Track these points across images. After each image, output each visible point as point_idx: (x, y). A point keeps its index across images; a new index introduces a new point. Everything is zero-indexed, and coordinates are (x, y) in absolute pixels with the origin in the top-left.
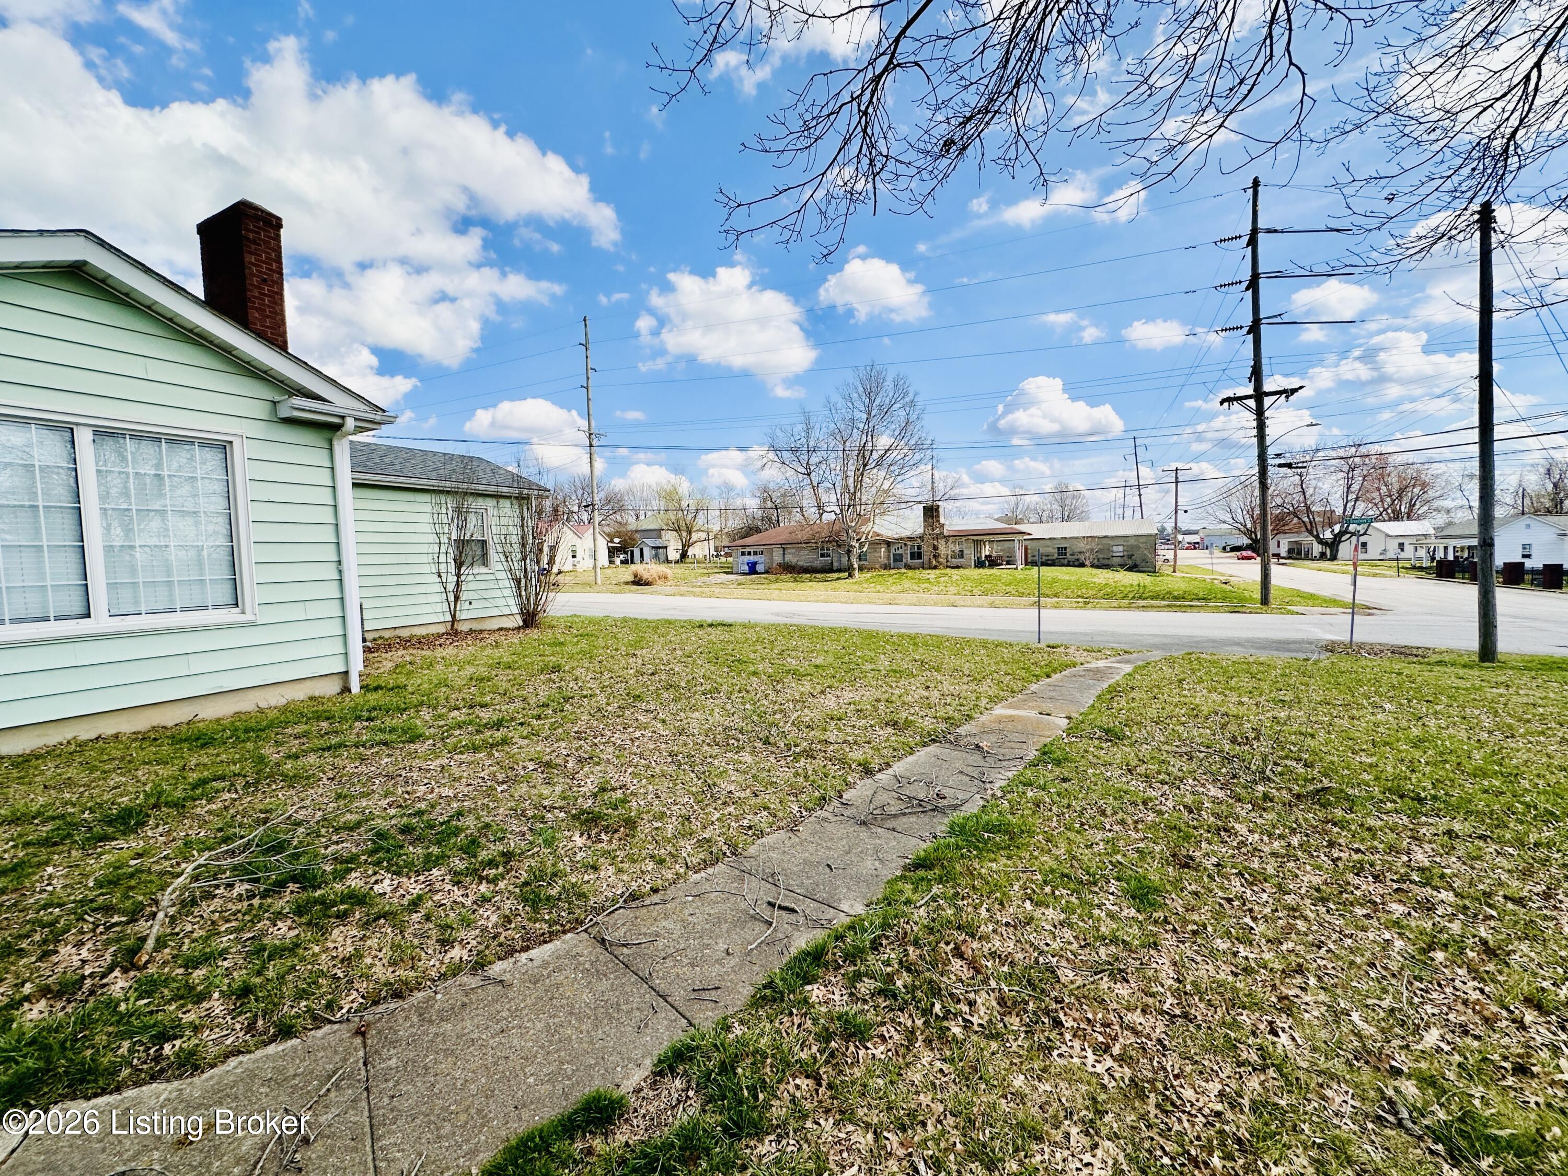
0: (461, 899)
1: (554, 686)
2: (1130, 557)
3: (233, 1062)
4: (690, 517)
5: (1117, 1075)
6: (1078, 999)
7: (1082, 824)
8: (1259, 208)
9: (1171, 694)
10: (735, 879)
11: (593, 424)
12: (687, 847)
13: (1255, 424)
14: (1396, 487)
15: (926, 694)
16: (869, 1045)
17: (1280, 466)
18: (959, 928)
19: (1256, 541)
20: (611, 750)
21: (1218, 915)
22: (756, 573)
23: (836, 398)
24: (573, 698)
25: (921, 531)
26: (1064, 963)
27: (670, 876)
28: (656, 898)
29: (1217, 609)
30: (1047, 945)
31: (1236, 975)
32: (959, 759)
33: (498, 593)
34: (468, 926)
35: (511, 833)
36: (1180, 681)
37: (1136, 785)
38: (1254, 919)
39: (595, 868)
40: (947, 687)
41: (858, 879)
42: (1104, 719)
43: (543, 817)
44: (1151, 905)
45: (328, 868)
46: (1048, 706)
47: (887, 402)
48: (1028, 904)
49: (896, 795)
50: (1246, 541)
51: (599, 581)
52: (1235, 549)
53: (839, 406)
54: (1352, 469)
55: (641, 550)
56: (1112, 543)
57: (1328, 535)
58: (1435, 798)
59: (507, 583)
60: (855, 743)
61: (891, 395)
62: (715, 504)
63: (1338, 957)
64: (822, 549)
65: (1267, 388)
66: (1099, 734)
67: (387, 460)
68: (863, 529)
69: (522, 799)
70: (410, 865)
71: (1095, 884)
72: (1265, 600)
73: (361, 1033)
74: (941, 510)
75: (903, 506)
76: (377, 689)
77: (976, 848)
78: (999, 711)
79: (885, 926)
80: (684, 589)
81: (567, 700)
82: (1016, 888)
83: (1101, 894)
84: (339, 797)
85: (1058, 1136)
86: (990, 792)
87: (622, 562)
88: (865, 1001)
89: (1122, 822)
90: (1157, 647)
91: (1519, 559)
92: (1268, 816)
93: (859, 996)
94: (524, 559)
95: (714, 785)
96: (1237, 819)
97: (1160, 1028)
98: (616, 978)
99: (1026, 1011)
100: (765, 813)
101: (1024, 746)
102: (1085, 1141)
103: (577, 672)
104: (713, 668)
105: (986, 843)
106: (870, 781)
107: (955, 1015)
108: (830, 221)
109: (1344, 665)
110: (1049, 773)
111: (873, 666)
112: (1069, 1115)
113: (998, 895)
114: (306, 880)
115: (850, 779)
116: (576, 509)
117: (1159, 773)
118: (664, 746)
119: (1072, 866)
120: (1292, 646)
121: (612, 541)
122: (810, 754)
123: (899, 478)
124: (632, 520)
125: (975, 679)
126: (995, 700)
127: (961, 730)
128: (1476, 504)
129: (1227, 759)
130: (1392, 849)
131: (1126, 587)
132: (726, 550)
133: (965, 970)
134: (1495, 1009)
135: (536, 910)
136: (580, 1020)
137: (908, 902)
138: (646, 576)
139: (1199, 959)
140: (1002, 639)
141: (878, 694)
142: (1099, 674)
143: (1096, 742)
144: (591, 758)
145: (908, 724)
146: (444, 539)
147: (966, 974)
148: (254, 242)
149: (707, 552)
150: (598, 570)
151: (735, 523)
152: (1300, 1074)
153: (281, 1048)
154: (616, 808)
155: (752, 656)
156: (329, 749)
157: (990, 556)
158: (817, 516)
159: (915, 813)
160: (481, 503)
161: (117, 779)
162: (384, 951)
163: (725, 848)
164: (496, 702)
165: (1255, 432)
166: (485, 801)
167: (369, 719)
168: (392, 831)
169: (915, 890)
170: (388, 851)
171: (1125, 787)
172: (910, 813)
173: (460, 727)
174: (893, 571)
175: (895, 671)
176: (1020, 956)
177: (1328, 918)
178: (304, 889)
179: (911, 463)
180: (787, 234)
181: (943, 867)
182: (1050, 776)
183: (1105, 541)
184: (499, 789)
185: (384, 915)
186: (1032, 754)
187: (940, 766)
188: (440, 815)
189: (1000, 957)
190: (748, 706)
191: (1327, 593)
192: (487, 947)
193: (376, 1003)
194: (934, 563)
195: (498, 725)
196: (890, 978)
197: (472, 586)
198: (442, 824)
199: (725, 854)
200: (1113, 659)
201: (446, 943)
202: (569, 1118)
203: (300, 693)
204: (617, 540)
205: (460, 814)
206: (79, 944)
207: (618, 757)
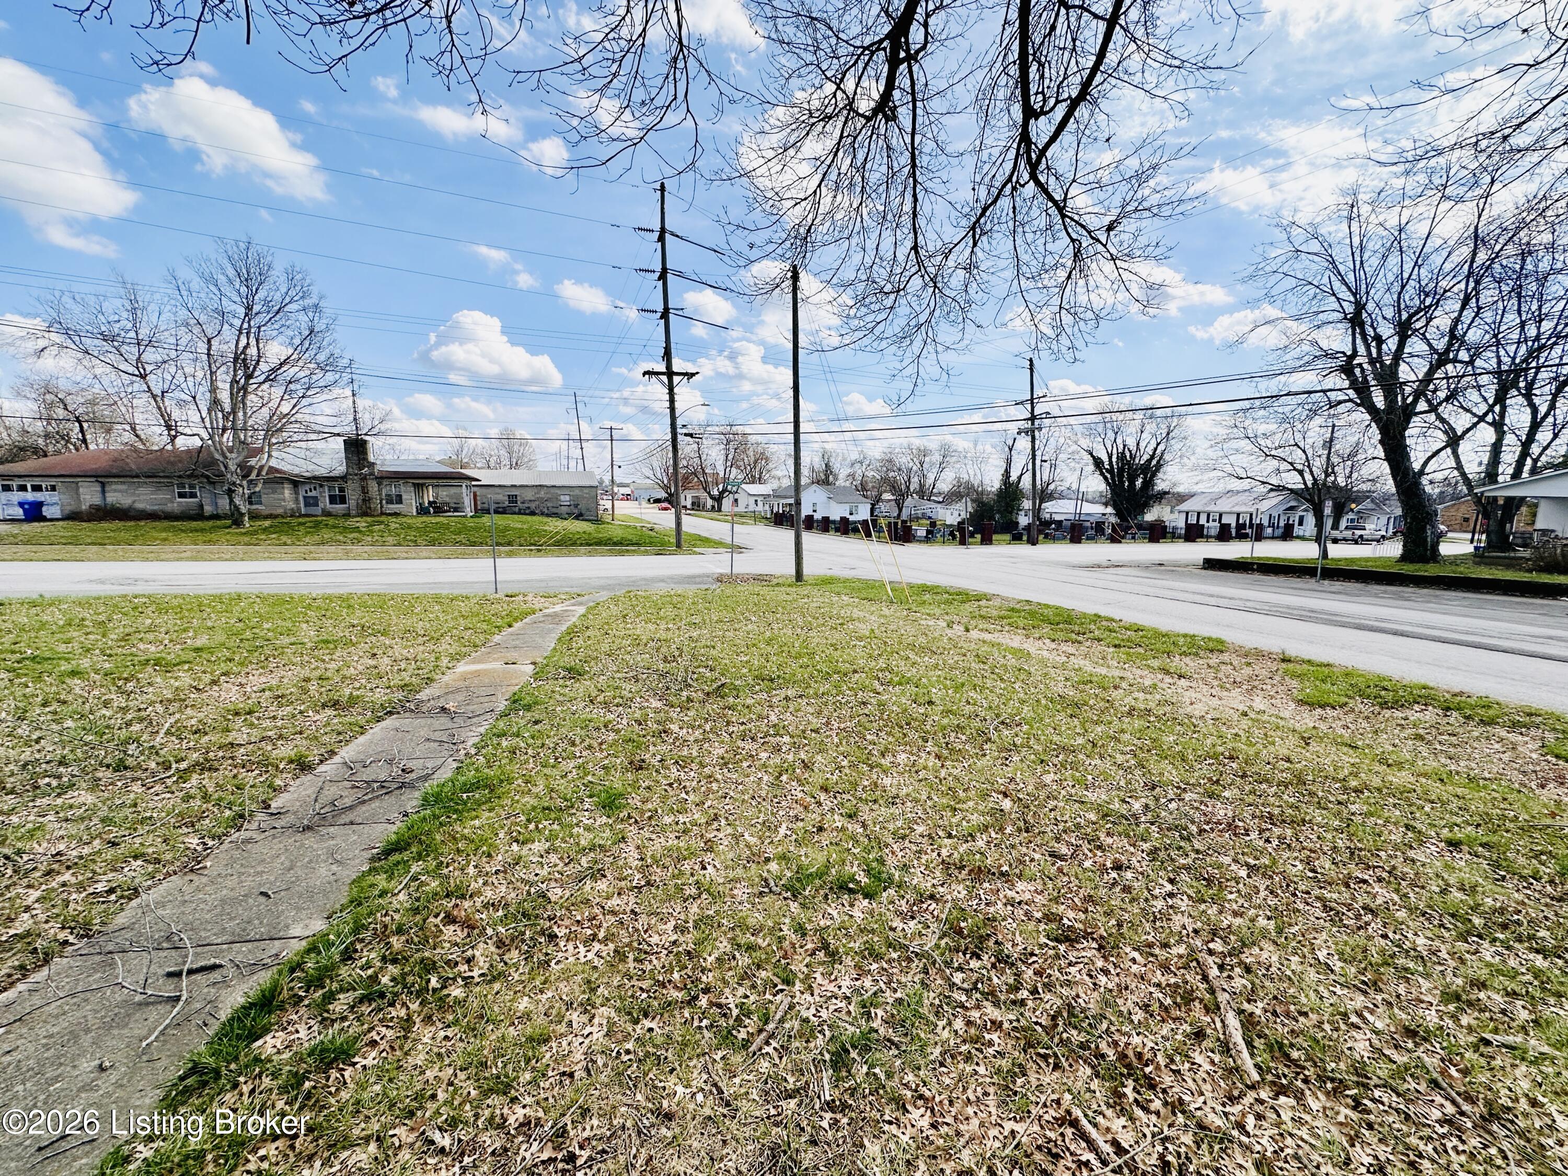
2: (576, 506)
5: (604, 954)
6: (568, 909)
7: (556, 759)
8: (666, 210)
9: (618, 629)
10: (94, 969)
13: (667, 397)
14: (752, 459)
15: (372, 662)
16: (356, 1059)
17: (686, 435)
18: (447, 896)
19: (670, 495)
21: (664, 798)
22: (44, 519)
23: (187, 275)
25: (341, 469)
26: (553, 884)
29: (646, 553)
30: (537, 875)
31: (678, 838)
32: (421, 727)
36: (624, 617)
37: (597, 713)
38: (687, 793)
40: (399, 651)
41: (310, 894)
42: (566, 659)
44: (617, 808)
46: (512, 655)
48: (515, 847)
49: (348, 784)
50: (662, 494)
52: (657, 501)
53: (194, 287)
54: (728, 442)
56: (559, 492)
57: (715, 492)
58: (779, 677)
60: (281, 737)
61: (283, 290)
63: (736, 800)
64: (181, 486)
65: (675, 369)
66: (563, 674)
68: (252, 462)
71: (572, 807)
72: (679, 545)
74: (369, 446)
75: (313, 436)
77: (456, 811)
78: (463, 668)
79: (358, 928)
82: (501, 835)
83: (578, 814)
85: (562, 1028)
86: (463, 752)
88: (344, 1019)
89: (590, 747)
90: (603, 588)
91: (811, 513)
92: (691, 713)
93: (334, 1017)
95: (19, 852)
96: (671, 721)
97: (632, 900)
99: (523, 941)
100: (138, 863)
101: (493, 698)
102: (585, 1018)
105: (465, 803)
106: (310, 777)
107: (454, 979)
109: (729, 592)
110: (521, 720)
111: (293, 640)
112: (569, 1006)
113: (485, 848)
115: (278, 782)
117: (614, 698)
119: (551, 798)
120: (698, 580)
122: (206, 766)
123: (305, 401)
125: (433, 638)
126: (456, 658)
127: (423, 696)
128: (792, 475)
129: (663, 676)
130: (760, 717)
131: (574, 534)
133: (459, 932)
134: (808, 799)
137: (383, 893)
139: (654, 836)
140: (456, 592)
141: (306, 673)
142: (556, 618)
143: (561, 682)
145: (353, 701)
147: (461, 934)
152: (721, 888)
155: (62, 648)
157: (435, 502)
158: (166, 439)
159: (377, 797)
163: (63, 935)
165: (668, 404)
169: (390, 878)
171: (589, 717)
172: (370, 799)
174: (303, 519)
175: (327, 642)
176: (513, 895)
177: (729, 775)
179: (322, 383)
181: (421, 842)
182: (522, 722)
183: (553, 490)
186: (502, 705)
187: (402, 740)
189: (493, 904)
190: (68, 723)
191: (716, 537)
194: (364, 508)
196: (374, 979)
199: (64, 943)
200: (567, 603)
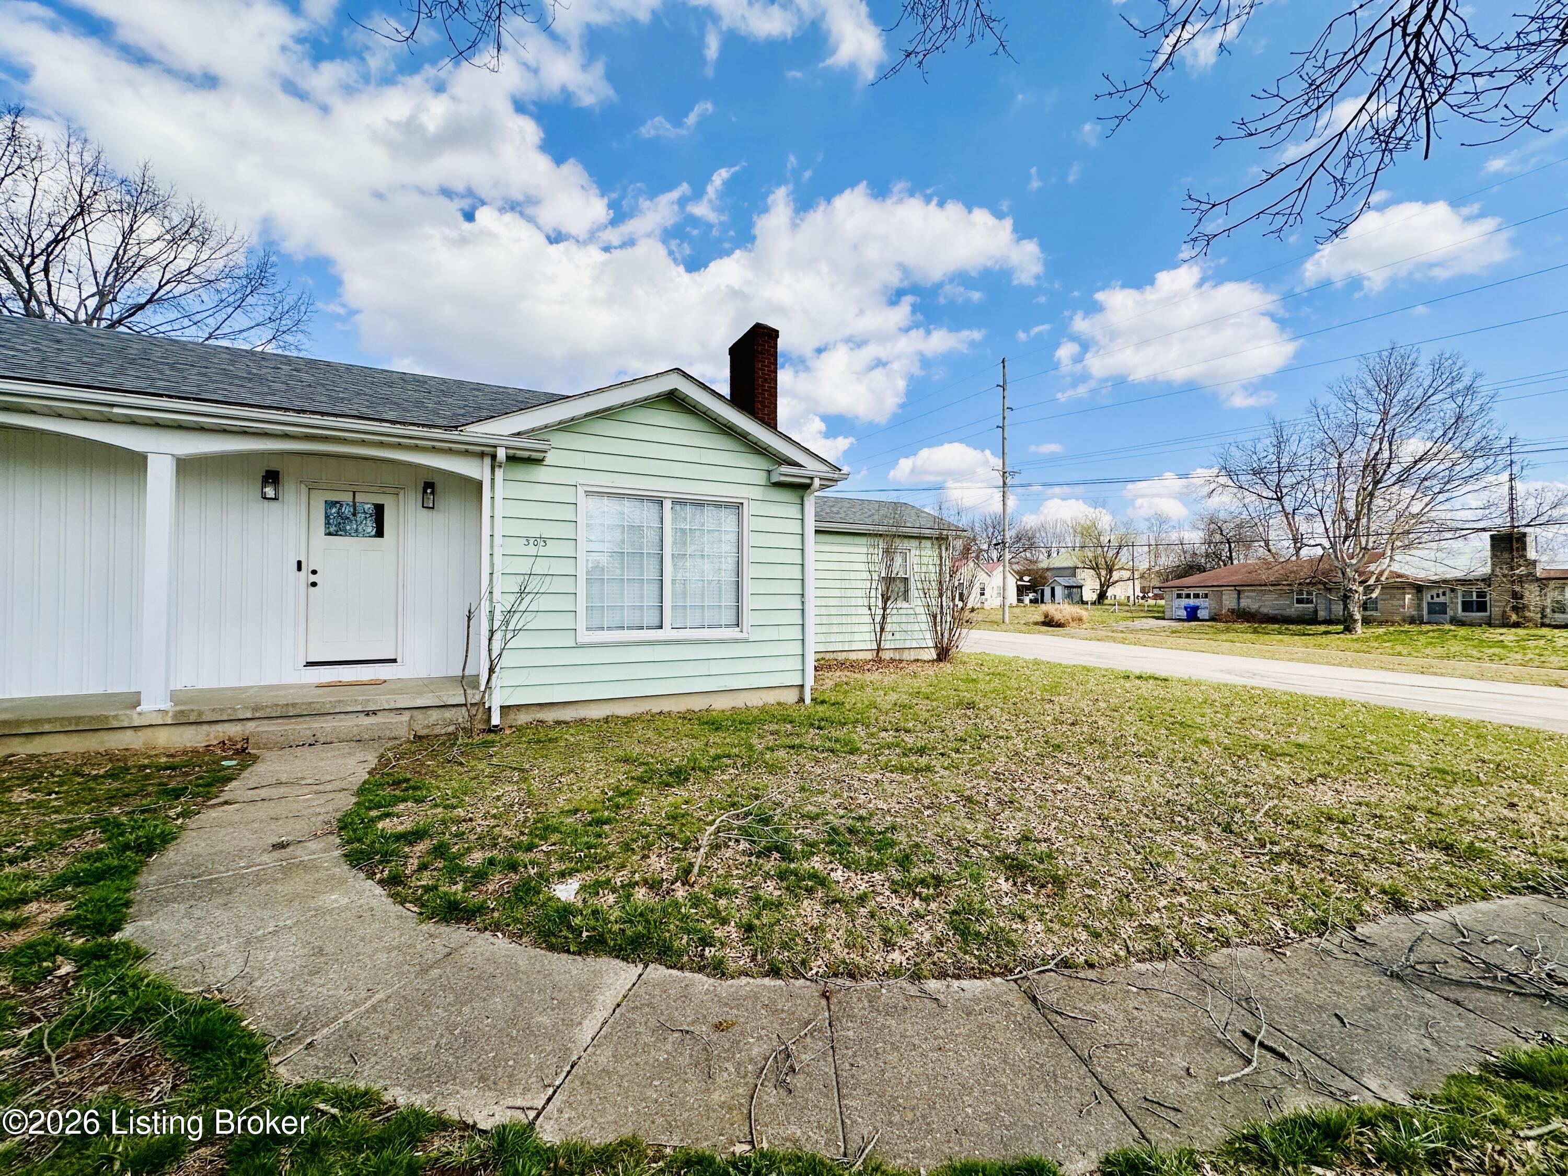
0: (898, 907)
1: (970, 722)
3: (744, 980)
4: (1111, 553)
10: (1193, 986)
11: (1007, 462)
12: (1127, 929)
15: (1509, 814)
20: (1032, 798)
22: (1198, 619)
23: (1327, 399)
24: (989, 736)
25: (1487, 570)
27: (1108, 955)
28: (1091, 974)
33: (916, 627)
34: (905, 934)
35: (939, 858)
39: (1023, 919)
41: (1392, 1054)
43: (968, 851)
45: (799, 847)
47: (1420, 392)
49: (1458, 953)
51: (1007, 620)
53: (1332, 409)
55: (1053, 590)
59: (923, 618)
60: (1374, 860)
61: (1426, 384)
62: (1143, 539)
64: (1300, 592)
67: (835, 509)
68: (1372, 567)
69: (947, 828)
70: (856, 862)
73: (825, 995)
74: (1529, 540)
75: (1449, 535)
76: (823, 702)
79: (1454, 1140)
80: (1101, 633)
81: (984, 738)
84: (803, 789)
87: (1031, 601)
94: (941, 596)
95: (1158, 864)
98: (1051, 1045)
100: (1232, 918)
103: (993, 711)
104: (1146, 728)
106: (1404, 919)
108: (1347, 188)
111: (1400, 759)
114: (786, 854)
115: (1367, 908)
116: (985, 547)
118: (1091, 806)
121: (1021, 579)
122: (1296, 859)
123: (1441, 497)
124: (1043, 557)
132: (1156, 591)
135: (965, 941)
136: (1016, 1074)
137: (1499, 1122)
138: (1057, 616)
141: (1412, 799)
144: (1011, 802)
145: (1474, 853)
146: (875, 577)
148: (761, 353)
149: (1130, 593)
150: (1007, 608)
151: (1168, 560)
153: (773, 983)
154: (1041, 861)
155: (1199, 720)
156: (793, 747)
158: (1292, 551)
159: (1501, 990)
160: (907, 544)
161: (671, 744)
162: (841, 932)
163: (1177, 944)
164: (917, 729)
166: (915, 821)
167: (820, 728)
168: (842, 829)
169: (1513, 1110)
170: (840, 845)
172: (1490, 988)
173: (889, 748)
174: (1426, 628)
175: (1442, 771)
178: (783, 859)
179: (1467, 473)
180: (1280, 220)
184: (926, 813)
185: (840, 901)
187: (1550, 932)
188: (878, 824)
190: (1197, 780)
192: (923, 961)
193: (836, 975)
194: (1514, 617)
195: (921, 751)
197: (895, 619)
198: (880, 833)
199: (1177, 951)
201: (889, 945)
202: (1011, 1170)
203: (771, 698)
204: (1026, 578)
205: (893, 828)
206: (659, 856)
207: (1040, 807)
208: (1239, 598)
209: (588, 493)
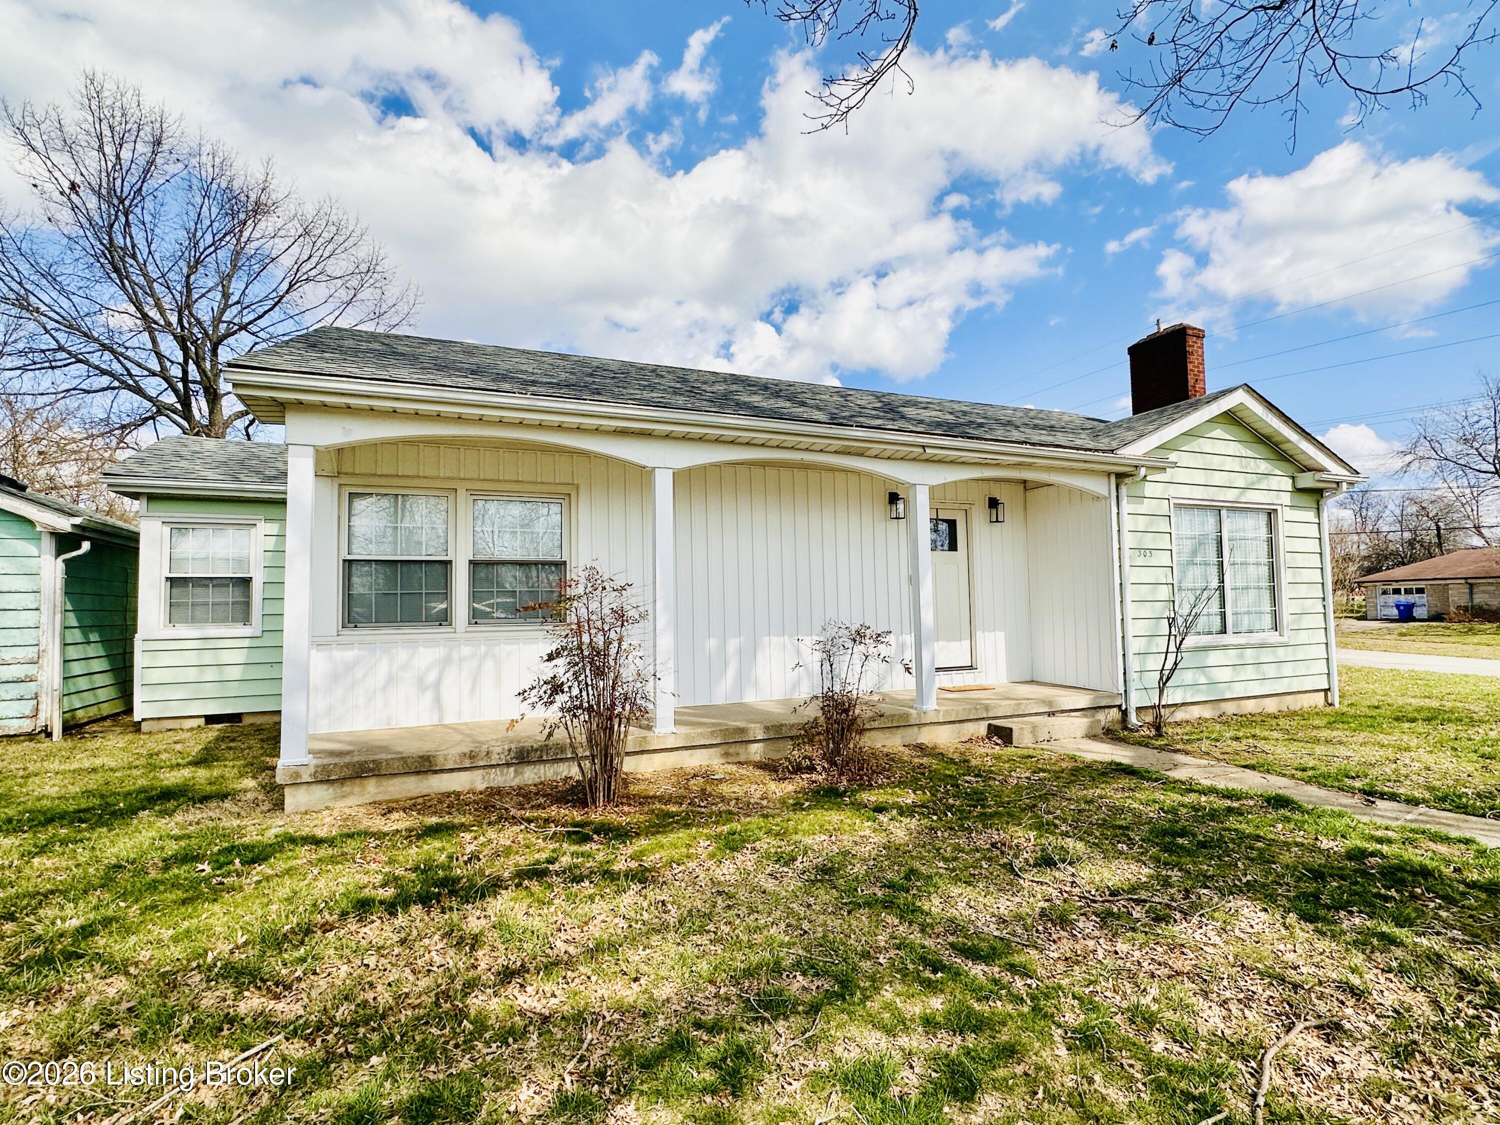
22: (1414, 620)
208: (1471, 593)
209: (1179, 506)
